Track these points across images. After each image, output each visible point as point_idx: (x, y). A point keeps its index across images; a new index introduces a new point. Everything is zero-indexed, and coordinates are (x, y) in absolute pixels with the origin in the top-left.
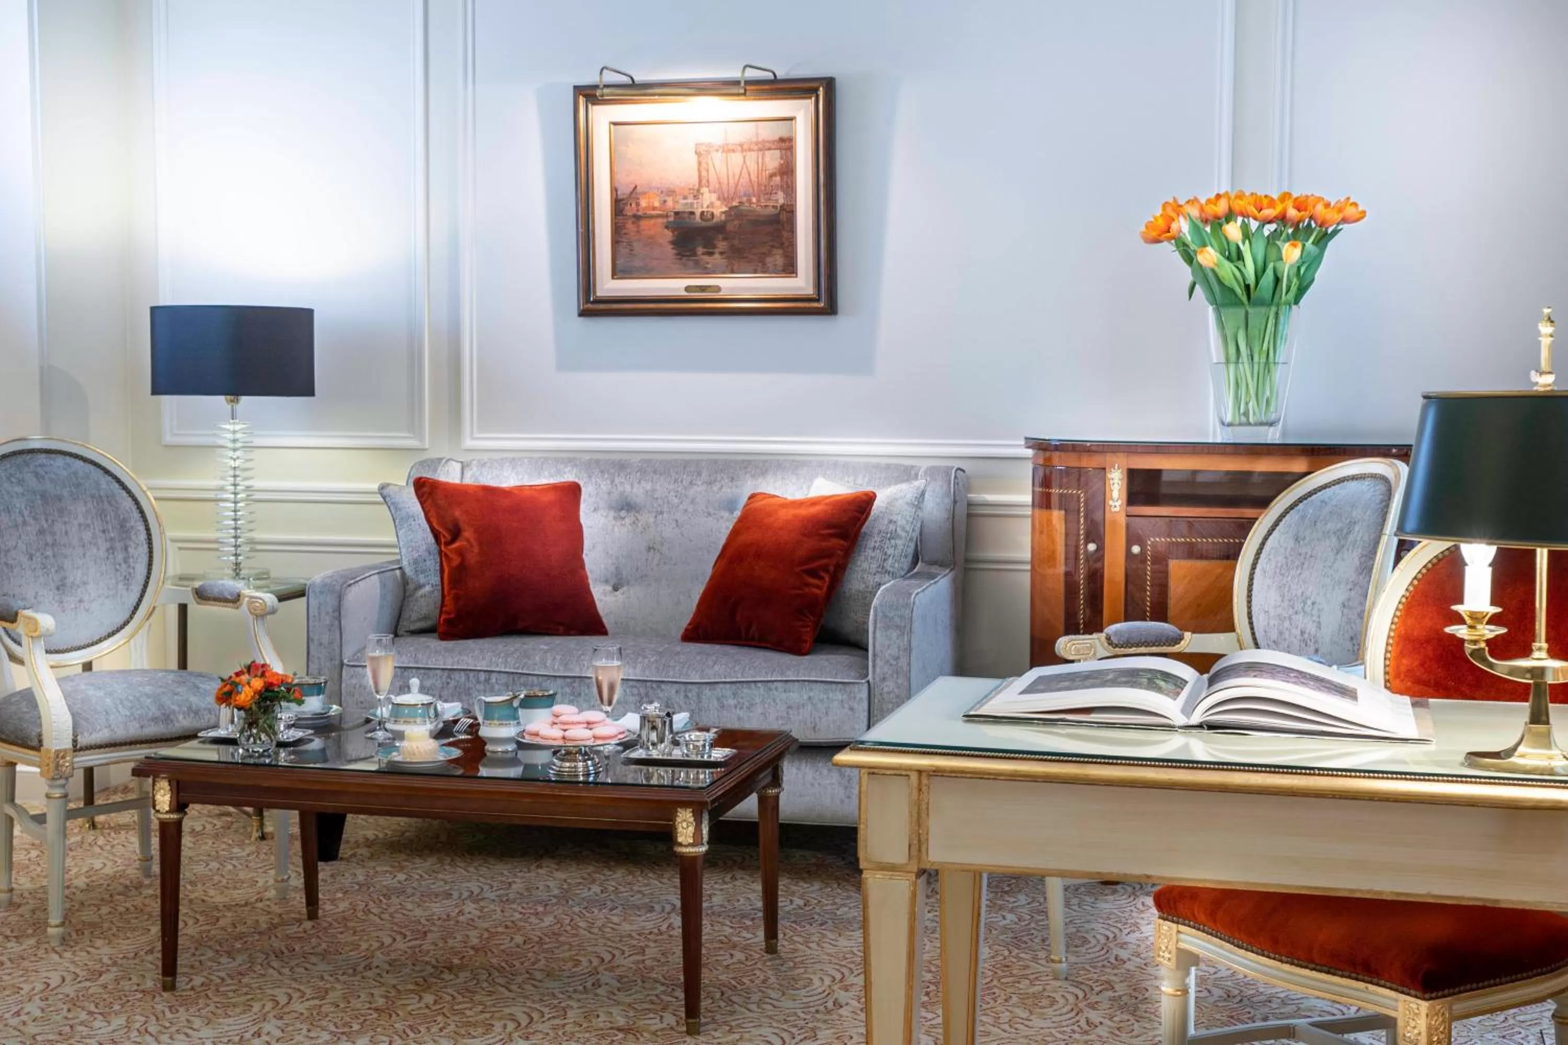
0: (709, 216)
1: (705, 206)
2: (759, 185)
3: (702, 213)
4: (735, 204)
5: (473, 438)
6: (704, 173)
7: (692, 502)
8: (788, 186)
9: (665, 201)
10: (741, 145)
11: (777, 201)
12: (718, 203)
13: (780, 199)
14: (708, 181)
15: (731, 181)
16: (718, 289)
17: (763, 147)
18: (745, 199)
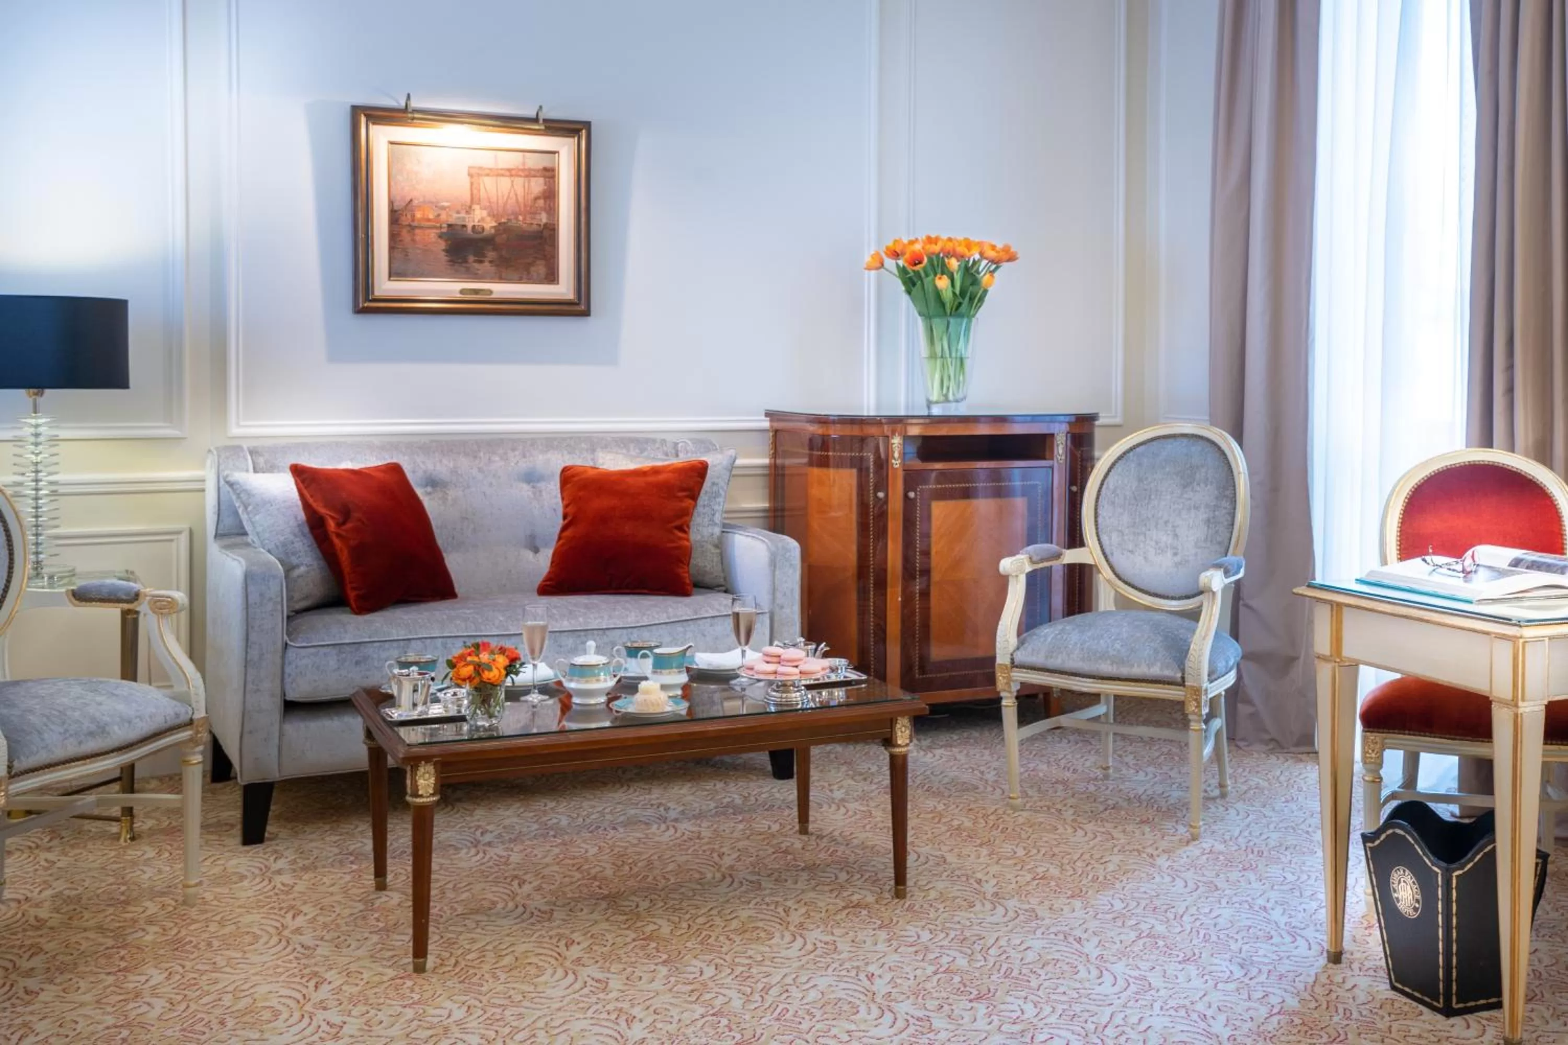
0: (480, 230)
1: (476, 220)
2: (525, 206)
3: (474, 227)
4: (503, 220)
5: (238, 425)
6: (475, 192)
7: (494, 476)
8: (550, 209)
9: (439, 215)
10: (509, 170)
11: (541, 220)
12: (488, 219)
13: (544, 218)
14: (479, 199)
15: (500, 201)
16: (491, 292)
17: (529, 174)
18: (512, 217)
